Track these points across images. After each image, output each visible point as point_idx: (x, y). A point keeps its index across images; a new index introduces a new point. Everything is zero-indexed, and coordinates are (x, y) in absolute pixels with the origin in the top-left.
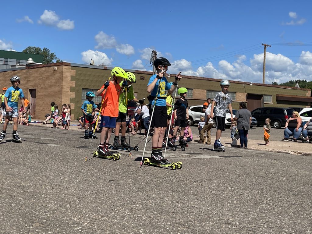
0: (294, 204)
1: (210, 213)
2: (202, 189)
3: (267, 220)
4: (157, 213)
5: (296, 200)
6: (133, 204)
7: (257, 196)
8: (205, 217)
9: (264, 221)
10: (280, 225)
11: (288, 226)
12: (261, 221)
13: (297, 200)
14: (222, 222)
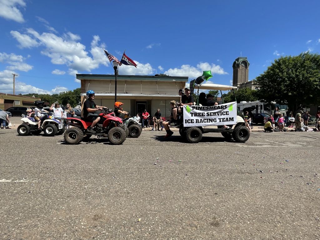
5: (40, 150)
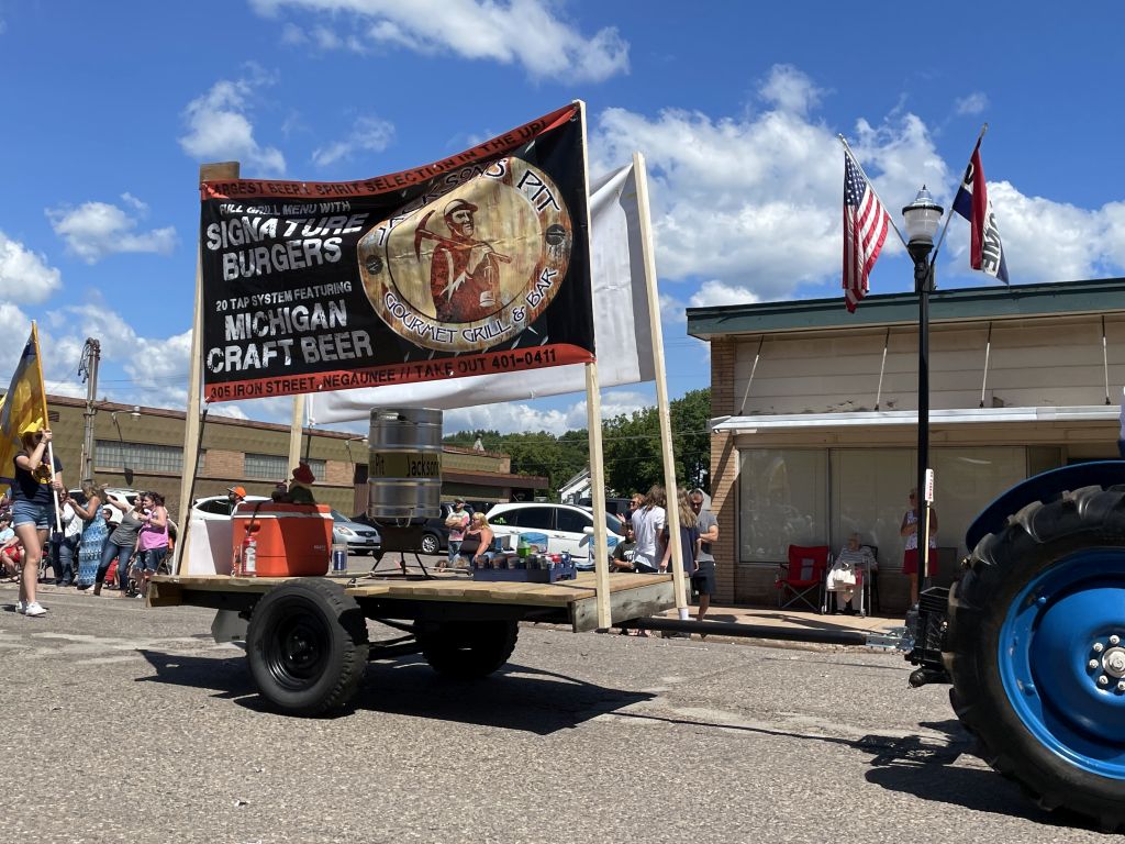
0: (485, 760)
1: (271, 806)
2: (245, 740)
3: (422, 810)
4: (116, 823)
6: (38, 803)
7: (393, 747)
8: (258, 820)
9: (413, 812)
10: (454, 820)
11: (474, 820)
12: (407, 813)
13: (492, 749)
14: (305, 829)
